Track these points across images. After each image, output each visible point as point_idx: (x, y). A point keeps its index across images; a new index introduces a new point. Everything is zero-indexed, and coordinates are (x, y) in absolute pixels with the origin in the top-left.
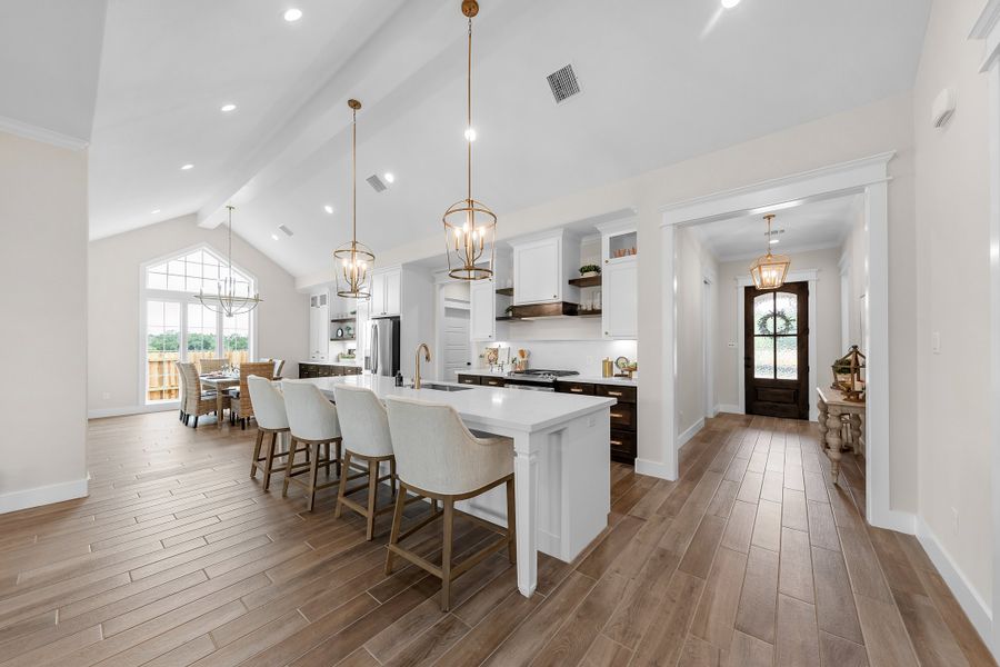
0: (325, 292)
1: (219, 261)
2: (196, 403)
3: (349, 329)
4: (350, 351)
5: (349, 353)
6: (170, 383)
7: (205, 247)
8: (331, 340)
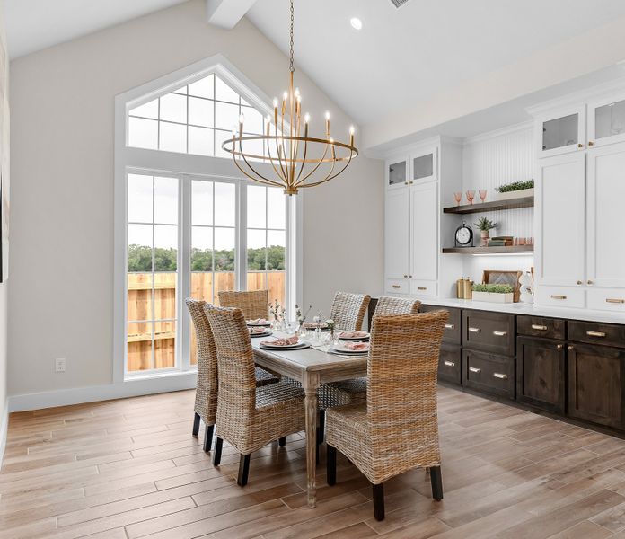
1: (242, 95)
2: (245, 417)
3: (485, 226)
4: (487, 275)
5: (486, 279)
6: (154, 328)
7: (219, 67)
8: (444, 251)
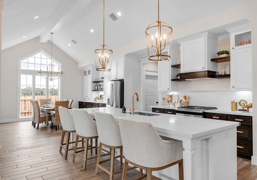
0: (90, 68)
1: (47, 56)
3: (100, 85)
5: (101, 97)
6: (28, 109)
7: (42, 51)
8: (93, 91)
